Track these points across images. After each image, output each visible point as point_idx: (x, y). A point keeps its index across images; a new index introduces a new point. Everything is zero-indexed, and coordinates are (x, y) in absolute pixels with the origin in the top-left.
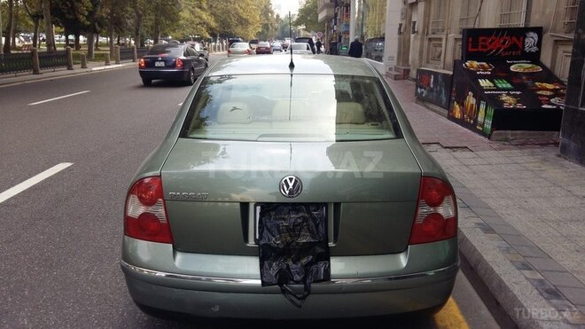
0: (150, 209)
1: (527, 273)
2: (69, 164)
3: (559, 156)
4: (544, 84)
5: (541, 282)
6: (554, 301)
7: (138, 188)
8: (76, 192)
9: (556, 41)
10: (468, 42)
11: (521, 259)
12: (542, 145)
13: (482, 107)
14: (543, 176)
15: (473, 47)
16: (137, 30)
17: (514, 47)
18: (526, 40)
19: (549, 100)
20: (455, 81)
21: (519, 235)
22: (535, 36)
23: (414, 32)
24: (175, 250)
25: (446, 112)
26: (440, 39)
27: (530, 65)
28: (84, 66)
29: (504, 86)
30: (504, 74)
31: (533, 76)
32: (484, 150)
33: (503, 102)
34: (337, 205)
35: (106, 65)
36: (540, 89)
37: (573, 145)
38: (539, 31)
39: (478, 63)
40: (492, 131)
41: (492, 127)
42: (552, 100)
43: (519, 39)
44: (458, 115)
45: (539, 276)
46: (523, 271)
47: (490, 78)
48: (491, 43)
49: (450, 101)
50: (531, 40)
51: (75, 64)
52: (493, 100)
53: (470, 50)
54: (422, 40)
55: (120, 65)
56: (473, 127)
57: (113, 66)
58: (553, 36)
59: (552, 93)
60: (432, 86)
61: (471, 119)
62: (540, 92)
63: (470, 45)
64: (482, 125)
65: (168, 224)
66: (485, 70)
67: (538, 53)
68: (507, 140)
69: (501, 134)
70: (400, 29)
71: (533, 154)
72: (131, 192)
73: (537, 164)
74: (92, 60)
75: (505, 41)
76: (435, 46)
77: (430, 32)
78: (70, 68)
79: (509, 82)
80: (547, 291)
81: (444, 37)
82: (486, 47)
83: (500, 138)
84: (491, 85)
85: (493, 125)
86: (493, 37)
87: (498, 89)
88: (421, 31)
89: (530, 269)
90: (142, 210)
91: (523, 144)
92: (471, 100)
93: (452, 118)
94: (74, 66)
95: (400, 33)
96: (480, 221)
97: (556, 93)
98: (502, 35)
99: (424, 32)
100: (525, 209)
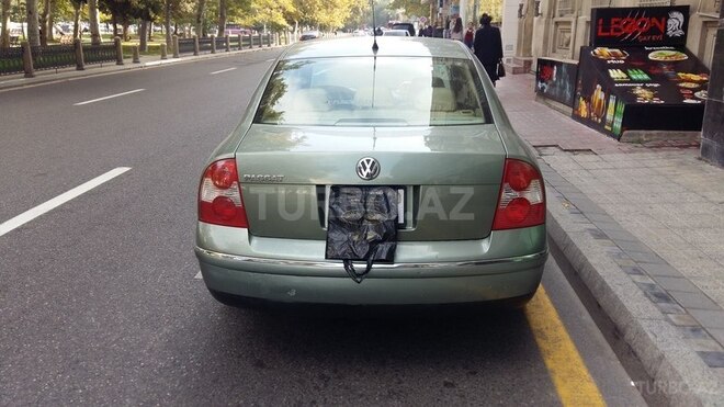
0: (225, 193)
1: (637, 278)
2: (126, 169)
3: (700, 159)
4: (689, 75)
5: (652, 286)
6: (663, 305)
7: (212, 172)
8: (137, 197)
9: (705, 23)
10: (597, 24)
11: (633, 264)
12: (681, 147)
13: (612, 102)
14: (677, 180)
15: (603, 31)
16: (199, 16)
17: (654, 30)
18: (669, 22)
19: (693, 94)
20: (581, 72)
21: (636, 241)
22: (681, 17)
23: (537, 15)
24: (250, 235)
25: (570, 110)
26: (569, 23)
27: (674, 53)
28: (136, 61)
29: (640, 77)
30: (641, 64)
31: (677, 66)
32: (611, 152)
33: (636, 96)
34: (416, 188)
35: (162, 59)
36: (683, 81)
37: (715, 146)
38: (685, 10)
39: (609, 51)
40: (622, 131)
41: (622, 126)
42: (697, 94)
43: (660, 22)
44: (584, 113)
45: (650, 281)
46: (633, 276)
47: (623, 68)
48: (625, 26)
49: (575, 96)
50: (674, 22)
51: (125, 58)
52: (625, 94)
53: (600, 34)
54: (547, 24)
55: (179, 59)
56: (600, 127)
57: (171, 60)
58: (701, 16)
59: (697, 85)
60: (555, 79)
61: (598, 117)
62: (683, 85)
63: (600, 28)
64: (611, 125)
65: (243, 209)
66: (617, 58)
67: (684, 38)
68: (640, 142)
69: (633, 135)
70: (520, 11)
71: (668, 157)
72: (205, 175)
73: (673, 168)
74: (145, 54)
75: (643, 23)
76: (563, 31)
77: (557, 14)
78: (119, 62)
79: (645, 72)
80: (656, 295)
81: (573, 20)
82: (620, 31)
83: (631, 139)
84: (624, 76)
85: (623, 124)
86: (628, 19)
87: (632, 81)
88: (545, 13)
89: (642, 274)
90: (216, 194)
91: (658, 147)
92: (599, 95)
93: (577, 117)
94: (125, 61)
95: (520, 16)
96: (592, 227)
97: (702, 85)
98: (639, 17)
99: (549, 14)
100: (648, 215)
